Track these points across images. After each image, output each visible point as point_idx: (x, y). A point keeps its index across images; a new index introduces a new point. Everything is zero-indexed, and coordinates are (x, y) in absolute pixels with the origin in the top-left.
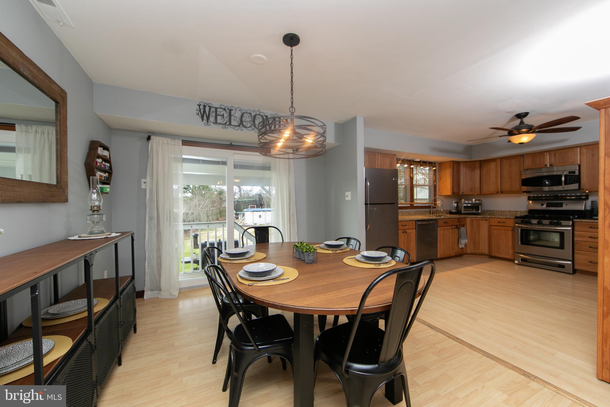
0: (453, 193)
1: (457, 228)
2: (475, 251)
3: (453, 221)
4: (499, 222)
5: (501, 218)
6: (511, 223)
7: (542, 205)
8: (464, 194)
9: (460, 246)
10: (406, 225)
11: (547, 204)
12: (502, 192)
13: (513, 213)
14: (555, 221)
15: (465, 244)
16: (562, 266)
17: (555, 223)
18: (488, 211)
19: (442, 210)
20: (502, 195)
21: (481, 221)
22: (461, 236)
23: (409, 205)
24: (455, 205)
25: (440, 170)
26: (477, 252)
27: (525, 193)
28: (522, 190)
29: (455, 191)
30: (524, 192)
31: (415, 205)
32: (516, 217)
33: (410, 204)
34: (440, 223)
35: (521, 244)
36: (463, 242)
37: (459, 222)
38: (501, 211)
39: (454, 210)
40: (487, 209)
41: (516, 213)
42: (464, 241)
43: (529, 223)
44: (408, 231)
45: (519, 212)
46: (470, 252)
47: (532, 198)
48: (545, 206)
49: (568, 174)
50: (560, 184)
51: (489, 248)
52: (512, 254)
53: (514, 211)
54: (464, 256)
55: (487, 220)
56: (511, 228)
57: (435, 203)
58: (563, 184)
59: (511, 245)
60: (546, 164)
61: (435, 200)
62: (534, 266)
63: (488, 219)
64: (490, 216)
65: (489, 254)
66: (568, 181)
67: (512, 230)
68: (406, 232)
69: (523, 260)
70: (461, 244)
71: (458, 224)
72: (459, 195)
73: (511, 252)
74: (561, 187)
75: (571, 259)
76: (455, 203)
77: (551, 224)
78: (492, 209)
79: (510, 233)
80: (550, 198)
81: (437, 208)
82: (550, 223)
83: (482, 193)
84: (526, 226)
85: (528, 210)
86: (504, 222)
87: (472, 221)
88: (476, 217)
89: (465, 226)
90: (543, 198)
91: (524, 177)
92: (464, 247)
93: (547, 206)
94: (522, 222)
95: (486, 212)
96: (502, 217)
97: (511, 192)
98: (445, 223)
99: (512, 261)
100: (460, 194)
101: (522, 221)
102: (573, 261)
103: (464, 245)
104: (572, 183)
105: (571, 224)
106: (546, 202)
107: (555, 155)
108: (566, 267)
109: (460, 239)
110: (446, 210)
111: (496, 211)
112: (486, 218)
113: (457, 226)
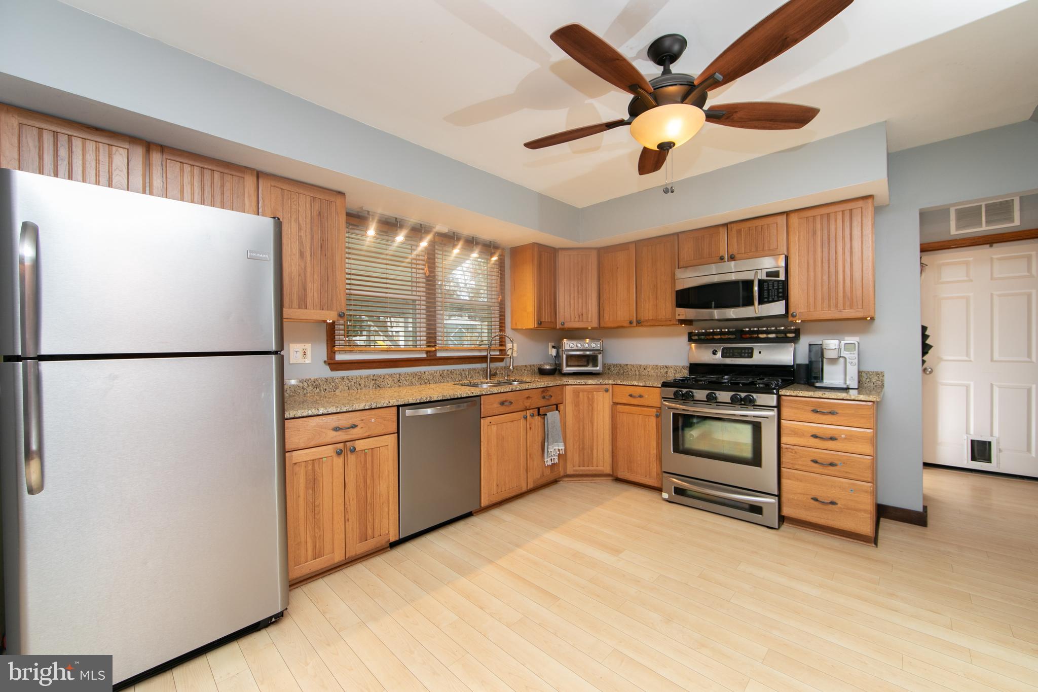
0: (540, 323)
1: (539, 414)
2: (582, 468)
3: (528, 398)
4: (631, 396)
5: (636, 386)
6: (654, 397)
7: (714, 353)
8: (566, 326)
9: (548, 462)
10: (354, 426)
11: (723, 349)
12: (639, 323)
13: (662, 371)
14: (743, 395)
15: (559, 454)
16: (756, 509)
17: (741, 399)
18: (615, 366)
19: (511, 367)
20: (641, 329)
21: (595, 393)
22: (550, 434)
23: (424, 356)
24: (553, 352)
25: (515, 266)
26: (587, 470)
27: (683, 325)
28: (678, 318)
29: (546, 318)
30: (682, 322)
31: (439, 354)
32: (665, 385)
33: (427, 352)
34: (488, 405)
35: (674, 451)
36: (555, 448)
37: (544, 397)
38: (640, 366)
39: (548, 364)
40: (615, 362)
41: (666, 370)
42: (557, 448)
43: (687, 398)
44: (360, 445)
45: (672, 370)
46: (572, 473)
47: (696, 337)
48: (719, 354)
49: (764, 277)
50: (749, 302)
51: (613, 459)
52: (658, 474)
53: (663, 367)
54: (561, 484)
55: (607, 391)
56: (654, 410)
57: (501, 348)
58: (756, 303)
59: (655, 451)
60: (721, 254)
61: (502, 343)
62: (701, 507)
63: (610, 387)
64: (614, 381)
65: (613, 472)
66: (766, 295)
67: (657, 416)
68: (353, 450)
69: (679, 491)
70: (548, 457)
71: (541, 403)
72: (555, 329)
73: (654, 469)
74: (751, 308)
75: (776, 494)
76: (554, 347)
77: (735, 401)
78: (623, 362)
79: (653, 420)
80: (730, 336)
81: (507, 360)
82: (732, 398)
83: (602, 325)
84: (684, 407)
85: (689, 365)
86: (641, 396)
87: (576, 394)
88: (586, 385)
89: (561, 407)
90: (716, 337)
91: (679, 287)
92: (556, 461)
93: (723, 356)
94: (677, 397)
95: (612, 368)
96: (637, 384)
97: (656, 324)
98: (502, 403)
99: (659, 490)
100: (558, 327)
101: (676, 394)
102: (779, 496)
103: (556, 458)
104: (773, 301)
105: (774, 403)
106: (721, 346)
107: (739, 232)
108: (764, 511)
109: (546, 444)
110: (531, 366)
111: (631, 365)
112: (606, 384)
113: (539, 409)
